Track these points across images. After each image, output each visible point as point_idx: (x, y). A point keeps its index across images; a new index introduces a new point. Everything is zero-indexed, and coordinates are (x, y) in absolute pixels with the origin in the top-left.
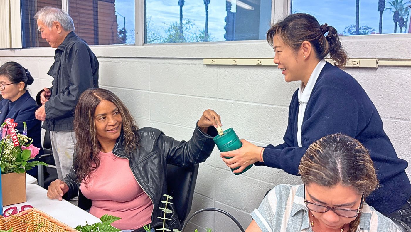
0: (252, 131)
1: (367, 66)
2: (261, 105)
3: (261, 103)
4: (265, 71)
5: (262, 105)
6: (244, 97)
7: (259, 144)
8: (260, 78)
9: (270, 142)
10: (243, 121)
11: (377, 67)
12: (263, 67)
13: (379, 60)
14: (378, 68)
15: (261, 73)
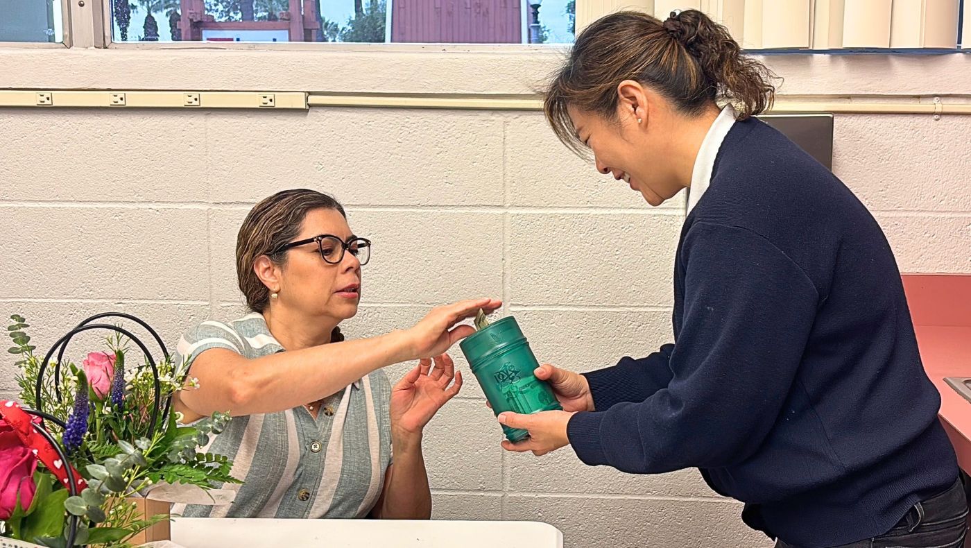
0: (41, 273)
1: (289, 107)
2: (59, 206)
3: (58, 201)
4: (60, 122)
5: (62, 206)
6: (7, 189)
7: (62, 303)
8: (50, 140)
9: (91, 293)
10: (13, 252)
11: (308, 107)
12: (55, 112)
13: (310, 93)
14: (308, 110)
15: (52, 125)
